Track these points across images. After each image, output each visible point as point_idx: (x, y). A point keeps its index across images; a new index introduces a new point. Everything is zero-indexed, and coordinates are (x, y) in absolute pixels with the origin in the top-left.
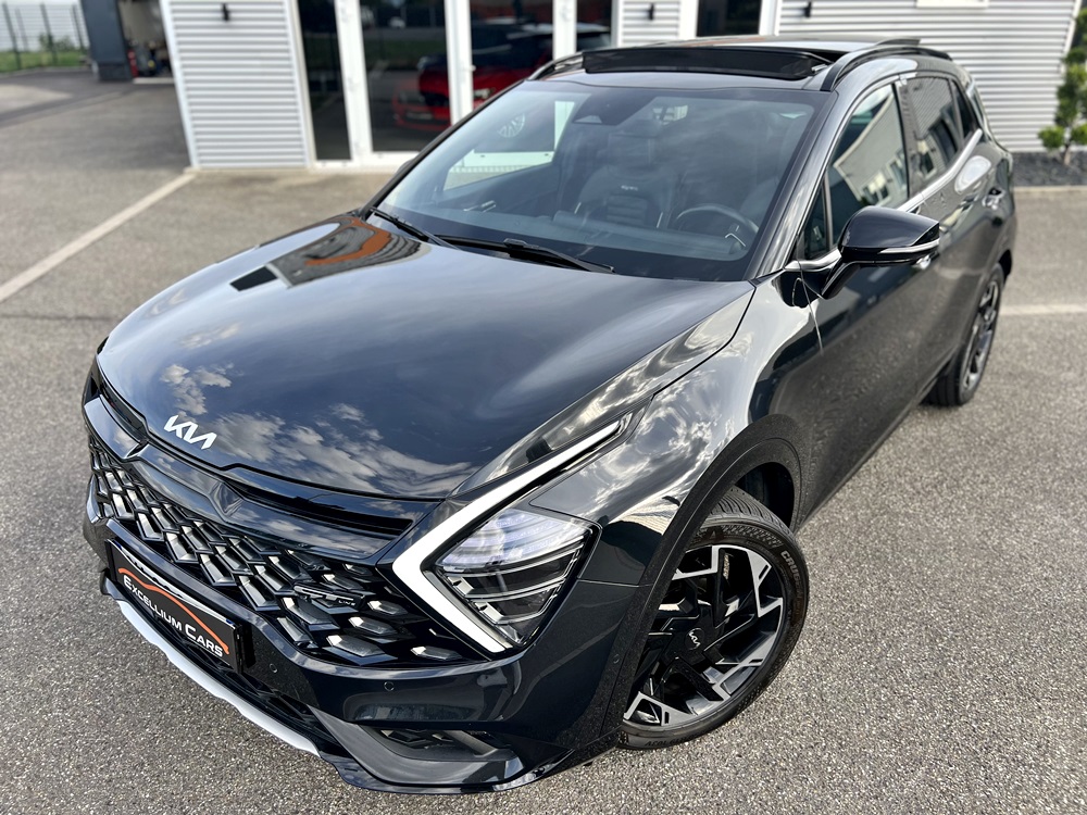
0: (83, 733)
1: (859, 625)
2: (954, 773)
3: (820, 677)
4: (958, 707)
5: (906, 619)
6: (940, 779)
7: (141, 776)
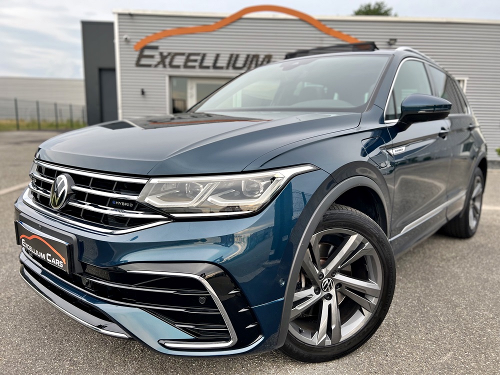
0: (21, 314)
1: (415, 300)
2: (468, 356)
3: (395, 318)
4: (469, 331)
5: (440, 300)
6: (460, 357)
7: (44, 331)
